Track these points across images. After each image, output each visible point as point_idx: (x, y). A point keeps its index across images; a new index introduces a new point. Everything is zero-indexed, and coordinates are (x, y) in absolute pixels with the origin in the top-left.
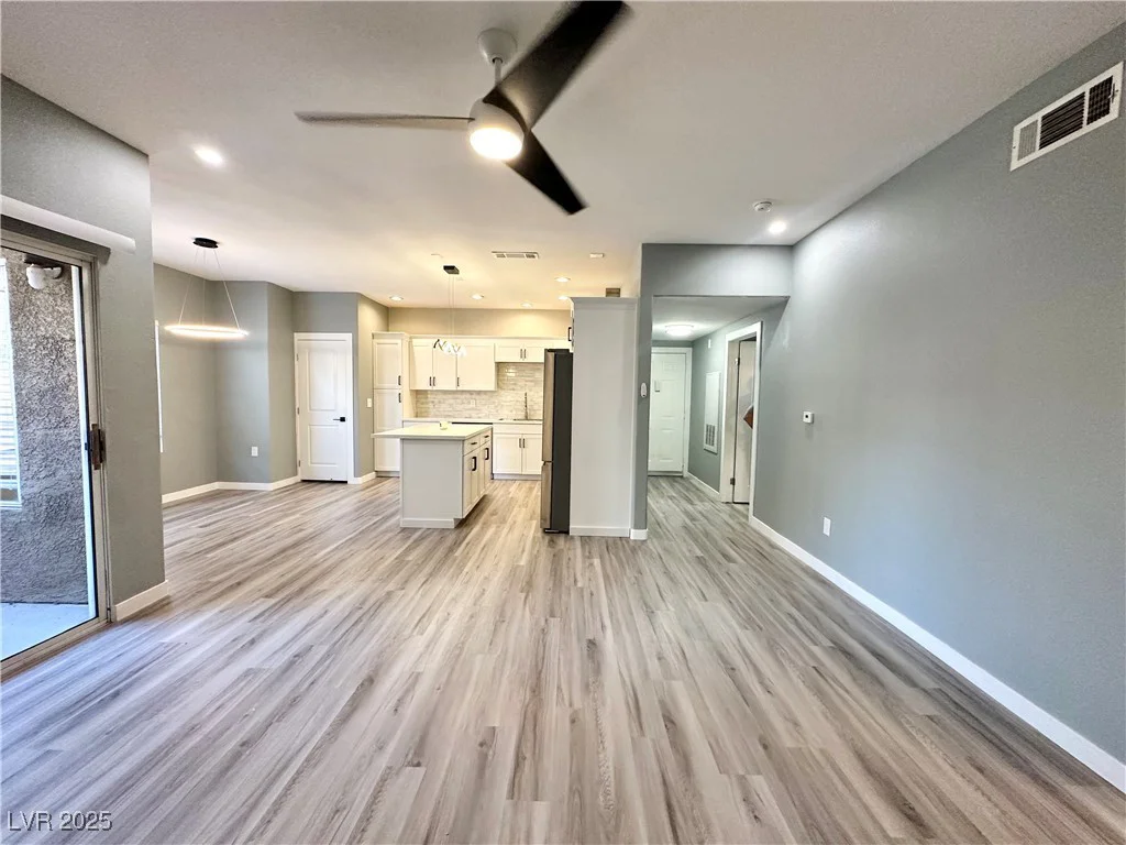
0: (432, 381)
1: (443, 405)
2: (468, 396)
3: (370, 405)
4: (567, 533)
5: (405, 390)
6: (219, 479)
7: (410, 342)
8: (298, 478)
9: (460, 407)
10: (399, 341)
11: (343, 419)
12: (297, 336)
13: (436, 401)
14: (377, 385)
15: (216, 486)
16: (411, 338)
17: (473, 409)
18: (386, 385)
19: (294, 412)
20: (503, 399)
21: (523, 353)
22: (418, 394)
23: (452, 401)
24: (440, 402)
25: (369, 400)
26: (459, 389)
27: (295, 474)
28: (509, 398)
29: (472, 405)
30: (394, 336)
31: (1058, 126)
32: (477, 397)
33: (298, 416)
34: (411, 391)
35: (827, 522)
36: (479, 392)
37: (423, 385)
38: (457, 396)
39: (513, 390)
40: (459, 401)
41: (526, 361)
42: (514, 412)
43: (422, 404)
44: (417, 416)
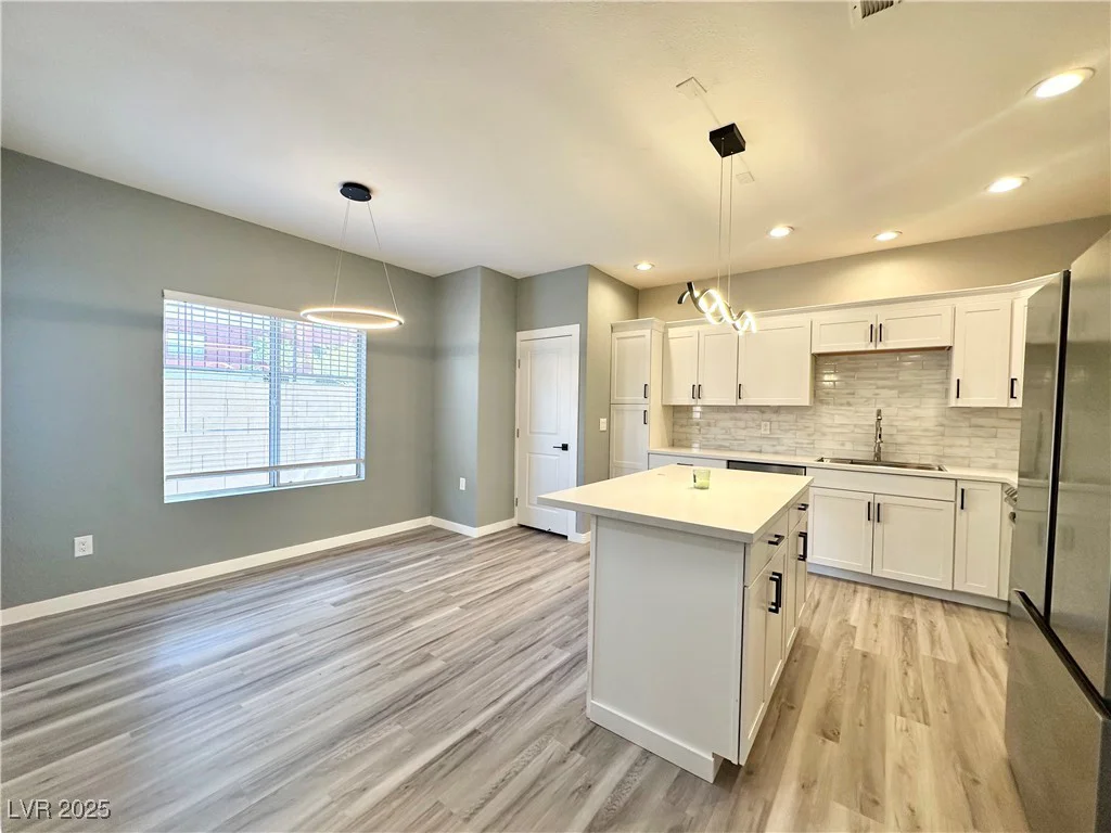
0: (697, 392)
1: (713, 430)
2: (756, 415)
3: (603, 427)
5: (655, 405)
6: (432, 513)
7: (665, 335)
8: (514, 522)
9: (742, 434)
10: (647, 332)
11: (565, 447)
12: (521, 335)
13: (704, 422)
14: (615, 398)
15: (429, 521)
16: (666, 327)
17: (763, 438)
18: (628, 399)
19: (513, 433)
20: (826, 420)
21: (876, 332)
22: (677, 413)
23: (730, 424)
24: (709, 424)
25: (603, 421)
26: (741, 403)
27: (511, 515)
28: (838, 420)
29: (765, 431)
30: (642, 326)
32: (774, 417)
33: (517, 439)
34: (664, 406)
36: (777, 409)
37: (683, 399)
38: (738, 415)
39: (849, 404)
40: (742, 424)
41: (880, 347)
42: (848, 446)
43: (682, 426)
44: (673, 445)
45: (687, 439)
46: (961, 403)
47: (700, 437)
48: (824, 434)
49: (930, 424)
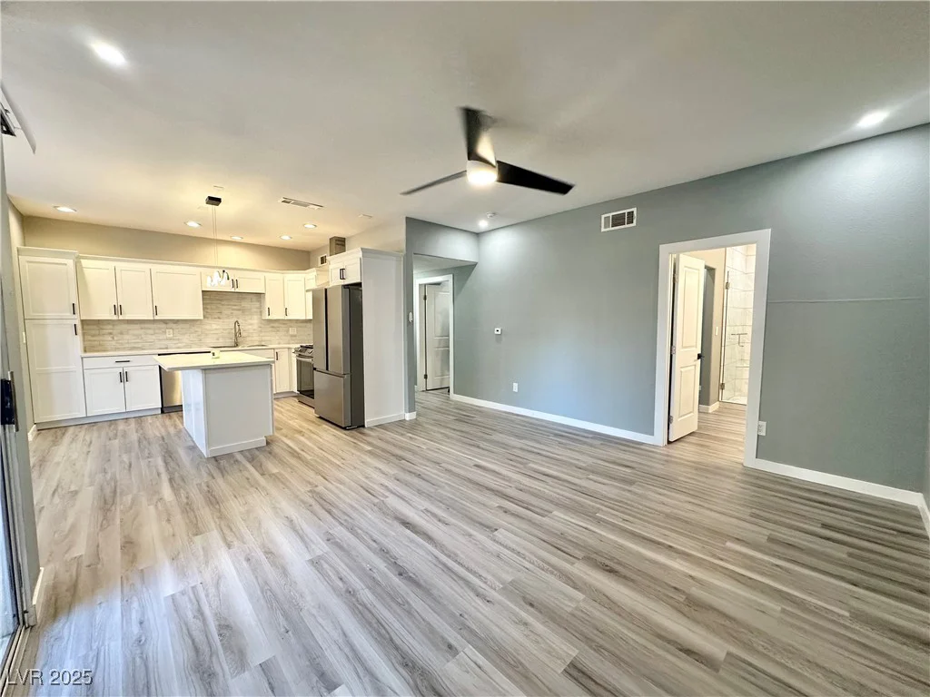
0: (118, 310)
1: (126, 337)
2: (164, 326)
4: (363, 426)
5: (79, 321)
7: (78, 264)
9: (151, 338)
13: (115, 332)
14: (28, 314)
16: (79, 258)
17: (168, 339)
18: (48, 315)
20: (208, 327)
21: (235, 283)
22: (86, 325)
23: (141, 332)
24: (121, 333)
25: (24, 334)
26: (157, 318)
28: (214, 326)
29: (169, 335)
30: (59, 256)
31: (618, 221)
32: (174, 326)
35: (515, 385)
36: (176, 322)
37: (104, 314)
38: (146, 326)
39: (219, 318)
40: (151, 331)
41: (237, 290)
42: (221, 340)
43: (93, 336)
44: (85, 351)
45: (100, 345)
46: (270, 318)
47: (114, 343)
48: (207, 335)
49: (256, 327)
